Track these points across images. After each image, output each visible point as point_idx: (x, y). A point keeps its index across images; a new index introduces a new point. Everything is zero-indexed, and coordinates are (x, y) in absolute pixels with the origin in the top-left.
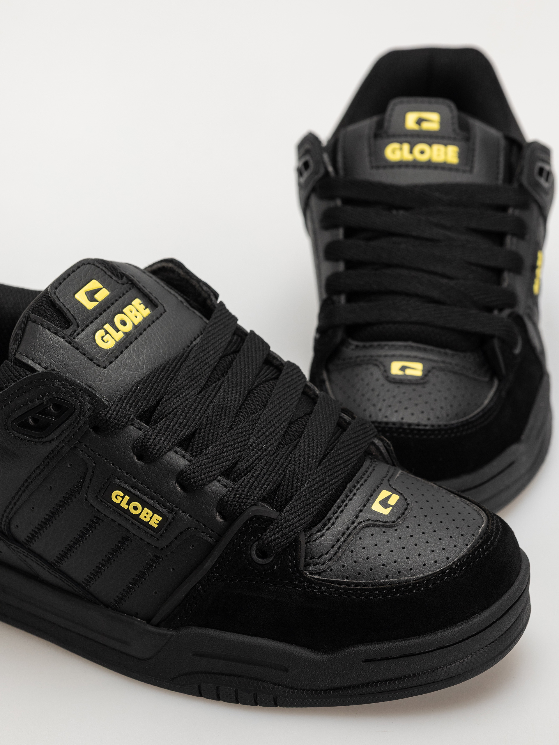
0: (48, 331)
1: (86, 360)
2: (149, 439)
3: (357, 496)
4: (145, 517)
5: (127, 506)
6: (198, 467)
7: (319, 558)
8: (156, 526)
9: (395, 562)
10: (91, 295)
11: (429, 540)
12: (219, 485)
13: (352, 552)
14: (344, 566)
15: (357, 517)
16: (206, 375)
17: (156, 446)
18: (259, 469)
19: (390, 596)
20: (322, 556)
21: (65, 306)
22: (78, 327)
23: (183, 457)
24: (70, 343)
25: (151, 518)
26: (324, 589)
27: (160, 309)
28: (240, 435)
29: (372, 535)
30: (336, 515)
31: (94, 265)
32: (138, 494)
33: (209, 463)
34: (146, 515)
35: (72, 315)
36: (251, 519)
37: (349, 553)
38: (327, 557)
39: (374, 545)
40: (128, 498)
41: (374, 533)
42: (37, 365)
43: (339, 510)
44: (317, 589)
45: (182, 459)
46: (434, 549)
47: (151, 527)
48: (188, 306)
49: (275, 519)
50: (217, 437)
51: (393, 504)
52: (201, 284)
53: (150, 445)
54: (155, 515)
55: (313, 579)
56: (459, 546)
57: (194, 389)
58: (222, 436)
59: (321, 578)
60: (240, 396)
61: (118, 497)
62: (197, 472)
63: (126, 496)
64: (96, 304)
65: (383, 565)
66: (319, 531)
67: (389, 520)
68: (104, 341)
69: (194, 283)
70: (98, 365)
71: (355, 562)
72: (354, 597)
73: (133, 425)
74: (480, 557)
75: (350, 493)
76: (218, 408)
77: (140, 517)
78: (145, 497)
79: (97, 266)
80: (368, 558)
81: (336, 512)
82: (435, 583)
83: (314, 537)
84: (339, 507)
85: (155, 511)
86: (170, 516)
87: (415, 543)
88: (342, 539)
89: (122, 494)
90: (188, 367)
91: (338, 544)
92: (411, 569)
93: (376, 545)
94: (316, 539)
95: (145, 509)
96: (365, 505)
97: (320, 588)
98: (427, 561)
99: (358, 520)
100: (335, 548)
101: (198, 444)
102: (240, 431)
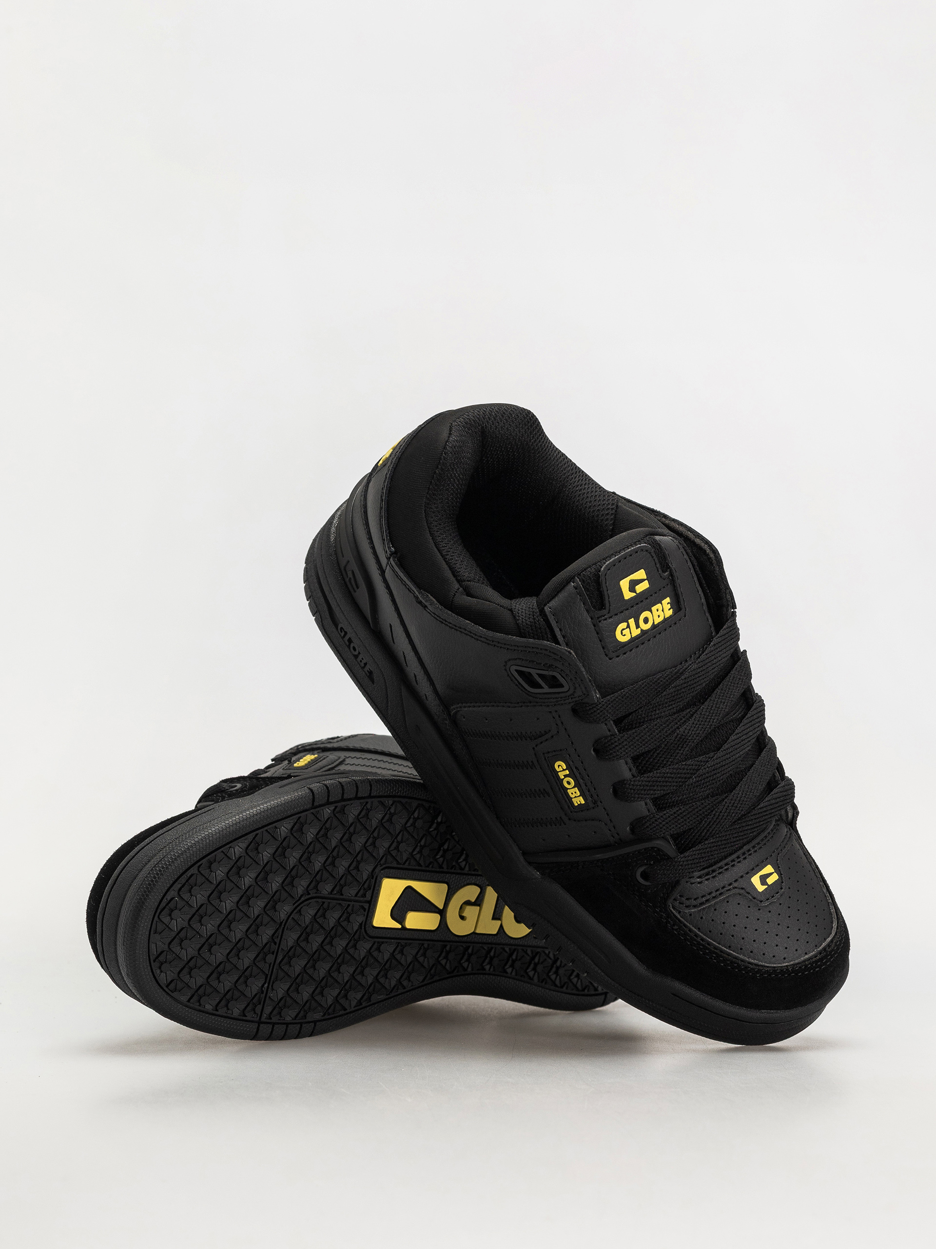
0: (583, 605)
1: (600, 646)
2: (612, 744)
3: (746, 861)
4: (572, 793)
5: (563, 777)
6: (637, 785)
7: (687, 899)
8: (576, 804)
9: (743, 939)
10: (633, 585)
11: (780, 934)
12: (644, 806)
13: (715, 910)
14: (702, 918)
15: (736, 881)
16: (687, 698)
17: (614, 752)
18: (683, 809)
19: (722, 965)
20: (691, 899)
21: (607, 591)
22: (609, 613)
23: (630, 770)
24: (594, 626)
25: (576, 797)
26: (676, 927)
27: (682, 613)
28: (684, 771)
29: (739, 904)
30: (721, 870)
31: (650, 553)
32: (578, 775)
33: (647, 786)
34: (574, 793)
35: (609, 601)
36: (653, 848)
37: (713, 909)
38: (694, 903)
39: (735, 914)
40: (568, 773)
41: (741, 903)
42: (558, 629)
43: (725, 868)
44: (671, 924)
45: (629, 771)
46: (779, 944)
47: (572, 803)
48: (706, 610)
49: (671, 858)
50: (665, 764)
51: (769, 883)
52: (728, 591)
53: (610, 749)
54: (581, 797)
55: (672, 915)
56: (799, 952)
57: (670, 709)
58: (670, 765)
59: (679, 917)
60: (703, 733)
61: (560, 767)
62: (634, 790)
63: (567, 771)
64: (634, 594)
65: (733, 936)
66: (700, 877)
67: (759, 898)
68: (622, 633)
69: (722, 587)
70: (606, 655)
71: (713, 920)
72: (696, 948)
73: (606, 724)
74: (810, 971)
75: (742, 856)
76: (680, 738)
77: (568, 791)
78: (581, 780)
79: (651, 555)
80: (724, 923)
81: (722, 868)
82: (762, 975)
83: (693, 880)
84: (726, 864)
85: (582, 794)
86: (591, 805)
87: (768, 930)
88: (714, 895)
89: (565, 768)
90: (675, 687)
91: (708, 897)
92: (751, 952)
93: (737, 915)
94: (694, 883)
95: (576, 788)
96: (747, 873)
97: (674, 925)
98: (768, 952)
99: (735, 885)
100: (704, 899)
101: (647, 761)
102: (686, 767)
